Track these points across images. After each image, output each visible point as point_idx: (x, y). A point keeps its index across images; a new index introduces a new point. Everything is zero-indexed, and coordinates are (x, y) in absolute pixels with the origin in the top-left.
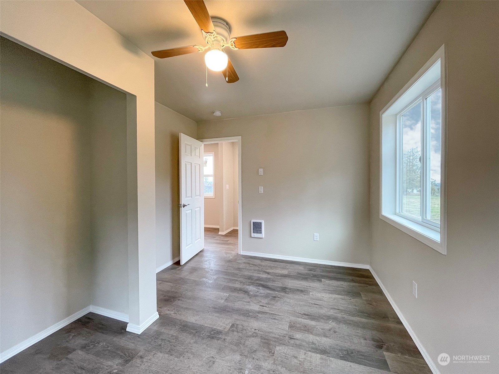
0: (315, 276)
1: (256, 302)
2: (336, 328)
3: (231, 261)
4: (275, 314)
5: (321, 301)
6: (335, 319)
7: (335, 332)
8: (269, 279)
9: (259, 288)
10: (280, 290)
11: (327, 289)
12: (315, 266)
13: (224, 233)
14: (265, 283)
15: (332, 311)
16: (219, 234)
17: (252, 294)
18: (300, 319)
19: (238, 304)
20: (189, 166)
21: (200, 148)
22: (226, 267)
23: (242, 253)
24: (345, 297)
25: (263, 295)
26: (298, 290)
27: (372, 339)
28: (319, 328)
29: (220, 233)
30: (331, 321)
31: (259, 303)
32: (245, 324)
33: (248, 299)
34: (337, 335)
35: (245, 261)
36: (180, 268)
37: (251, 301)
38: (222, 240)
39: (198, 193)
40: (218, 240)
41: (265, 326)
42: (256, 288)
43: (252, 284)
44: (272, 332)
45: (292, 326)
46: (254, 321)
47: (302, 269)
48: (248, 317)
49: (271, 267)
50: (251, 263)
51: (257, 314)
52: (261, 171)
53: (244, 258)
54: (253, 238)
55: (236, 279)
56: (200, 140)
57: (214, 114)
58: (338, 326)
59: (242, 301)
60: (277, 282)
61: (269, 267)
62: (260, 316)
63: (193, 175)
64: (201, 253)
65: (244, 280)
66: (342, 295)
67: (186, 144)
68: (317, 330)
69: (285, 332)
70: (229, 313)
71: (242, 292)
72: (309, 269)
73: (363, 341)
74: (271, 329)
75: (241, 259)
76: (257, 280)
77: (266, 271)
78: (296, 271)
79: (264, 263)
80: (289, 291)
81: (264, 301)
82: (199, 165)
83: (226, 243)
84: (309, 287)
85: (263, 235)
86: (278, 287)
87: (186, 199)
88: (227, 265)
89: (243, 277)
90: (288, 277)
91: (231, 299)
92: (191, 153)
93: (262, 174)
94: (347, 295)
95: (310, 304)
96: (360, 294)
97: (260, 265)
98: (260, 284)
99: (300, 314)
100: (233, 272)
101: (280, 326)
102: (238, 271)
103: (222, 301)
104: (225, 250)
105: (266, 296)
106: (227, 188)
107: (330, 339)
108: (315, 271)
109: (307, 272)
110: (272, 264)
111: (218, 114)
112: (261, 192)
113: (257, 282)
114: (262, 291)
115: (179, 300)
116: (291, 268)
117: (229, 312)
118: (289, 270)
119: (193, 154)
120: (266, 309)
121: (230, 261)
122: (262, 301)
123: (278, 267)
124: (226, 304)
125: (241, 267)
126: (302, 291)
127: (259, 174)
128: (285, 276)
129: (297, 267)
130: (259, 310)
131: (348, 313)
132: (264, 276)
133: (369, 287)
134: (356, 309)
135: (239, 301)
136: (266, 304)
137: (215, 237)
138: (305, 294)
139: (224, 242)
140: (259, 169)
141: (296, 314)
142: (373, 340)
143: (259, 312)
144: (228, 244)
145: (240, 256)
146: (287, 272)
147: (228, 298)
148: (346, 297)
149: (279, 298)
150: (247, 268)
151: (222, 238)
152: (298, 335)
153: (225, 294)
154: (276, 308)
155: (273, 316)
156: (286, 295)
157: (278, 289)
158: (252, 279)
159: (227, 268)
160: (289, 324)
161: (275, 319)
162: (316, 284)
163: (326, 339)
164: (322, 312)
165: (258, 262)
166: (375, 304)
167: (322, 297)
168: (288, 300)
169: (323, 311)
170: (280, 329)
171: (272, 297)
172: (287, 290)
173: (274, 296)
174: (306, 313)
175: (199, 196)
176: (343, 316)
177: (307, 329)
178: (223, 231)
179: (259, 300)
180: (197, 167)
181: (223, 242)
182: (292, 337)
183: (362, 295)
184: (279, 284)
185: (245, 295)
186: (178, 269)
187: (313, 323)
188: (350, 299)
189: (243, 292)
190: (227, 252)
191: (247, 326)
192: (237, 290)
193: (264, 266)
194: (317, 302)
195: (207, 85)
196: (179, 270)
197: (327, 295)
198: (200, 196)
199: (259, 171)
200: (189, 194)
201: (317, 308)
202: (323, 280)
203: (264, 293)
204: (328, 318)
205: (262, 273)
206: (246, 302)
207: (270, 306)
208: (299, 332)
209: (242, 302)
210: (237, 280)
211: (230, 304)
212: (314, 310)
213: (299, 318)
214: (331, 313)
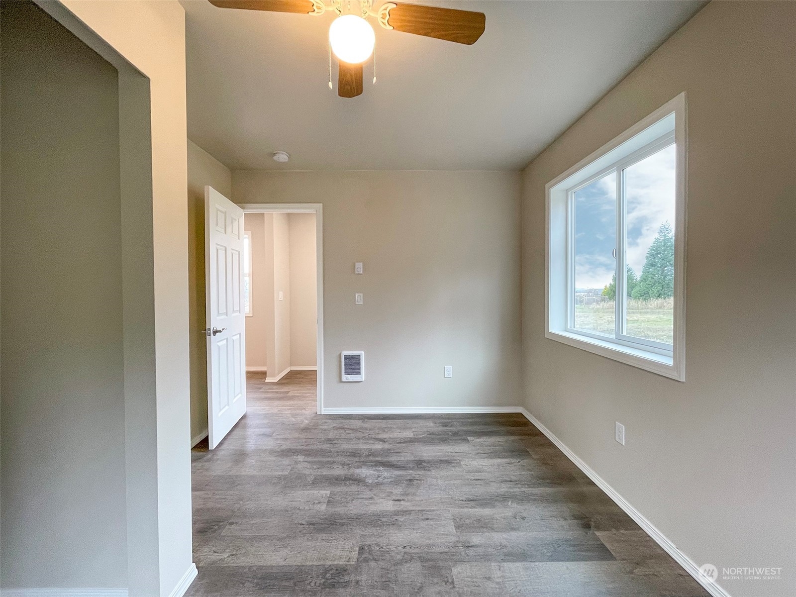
0: (455, 434)
1: (383, 495)
2: (521, 513)
3: (308, 429)
4: (424, 510)
5: (483, 474)
6: (513, 497)
7: (523, 518)
8: (388, 452)
9: (377, 468)
10: (413, 466)
11: (482, 452)
12: (448, 418)
13: (276, 379)
14: (385, 459)
15: (503, 485)
16: (266, 381)
17: (370, 481)
18: (466, 510)
19: (354, 506)
20: (222, 253)
21: (239, 220)
22: (304, 440)
23: (325, 411)
24: (511, 459)
25: (390, 480)
26: (441, 460)
27: (573, 516)
28: (499, 517)
29: (268, 380)
30: (510, 501)
31: (389, 496)
32: (383, 541)
33: (367, 494)
34: (528, 522)
35: (335, 425)
36: (209, 456)
37: (374, 495)
38: (277, 392)
39: (236, 308)
40: (268, 392)
41: (417, 535)
42: (374, 470)
43: (363, 464)
44: (433, 545)
45: (460, 525)
46: (396, 532)
47: (432, 424)
48: (381, 526)
49: (383, 430)
50: (345, 427)
51: (396, 517)
52: (359, 266)
53: (330, 419)
54: (346, 384)
55: (330, 460)
56: (239, 204)
57: (275, 158)
58: (522, 507)
59: (357, 498)
60: (403, 454)
61: (379, 429)
62: (402, 519)
63: (229, 272)
64: (243, 421)
65: (346, 460)
66: (506, 458)
67: (218, 210)
68: (498, 521)
69: (454, 539)
70: (344, 528)
71: (351, 482)
72: (442, 423)
73: (563, 523)
74: (429, 539)
75: (326, 423)
76: (369, 455)
77: (377, 436)
78: (425, 430)
79: (369, 424)
80: (429, 465)
81: (398, 491)
82: (237, 253)
83: (285, 397)
84: (454, 454)
85: (362, 377)
86: (408, 462)
87: (218, 318)
88: (305, 437)
89: (342, 455)
90: (418, 442)
91: (338, 498)
92: (225, 228)
93: (362, 272)
94: (512, 456)
95: (469, 480)
96: (527, 451)
97: (362, 428)
98: (377, 461)
99: (462, 501)
100: (320, 447)
101: (442, 531)
102: (328, 446)
103: (323, 507)
104: (290, 409)
105: (397, 482)
106: (280, 297)
107: (522, 531)
108: (451, 426)
109: (441, 429)
110: (383, 424)
111: (282, 157)
112: (359, 303)
113: (371, 458)
114: (386, 473)
115: (232, 524)
116: (416, 425)
117: (343, 525)
118: (413, 430)
119: (229, 230)
120: (405, 505)
121: (306, 429)
122: (393, 491)
123: (394, 428)
124: (332, 510)
125: (331, 436)
126: (448, 462)
127: (356, 273)
128: (412, 441)
129: (422, 423)
130: (396, 508)
131: (525, 484)
132: (378, 446)
133: (533, 439)
134: (532, 475)
135: (353, 500)
136: (402, 495)
137: (260, 388)
138: (454, 466)
139: (282, 395)
140: (356, 263)
141: (457, 502)
142: (575, 517)
143: (397, 513)
144: (292, 398)
145: (321, 416)
146: (412, 434)
147: (331, 499)
148: (513, 460)
149: (419, 481)
150: (343, 436)
151: (276, 389)
152: (476, 539)
153: (322, 492)
154: (422, 498)
155: (423, 515)
156: (428, 473)
157: (411, 465)
158: (360, 456)
159: (306, 442)
160: (455, 523)
161: (427, 519)
162: (462, 448)
163: (516, 534)
164: (492, 491)
165: (358, 424)
166: (551, 462)
167: (481, 467)
168: (434, 481)
169: (494, 489)
170: (443, 534)
171: (407, 480)
172: (425, 464)
173: (408, 478)
174: (471, 497)
175: (238, 313)
176: (523, 489)
177: (483, 525)
178: (273, 376)
179: (388, 490)
180: (236, 257)
181: (278, 395)
182: (468, 545)
183: (530, 452)
184: (406, 457)
185: (359, 486)
186: (205, 458)
187: (486, 512)
188: (519, 462)
189: (354, 482)
190: (293, 412)
191: (387, 545)
192: (342, 480)
193: (370, 430)
194: (478, 476)
195: (330, 84)
196: (208, 461)
197: (486, 460)
198: (240, 313)
199: (356, 268)
200: (223, 310)
201: (481, 485)
202: (469, 438)
203: (391, 477)
204: (504, 498)
205: (372, 442)
206: (366, 499)
207: (410, 498)
208: (473, 532)
209: (360, 501)
210: (334, 462)
211: (340, 510)
212: (480, 490)
213: (463, 508)
214: (504, 489)
